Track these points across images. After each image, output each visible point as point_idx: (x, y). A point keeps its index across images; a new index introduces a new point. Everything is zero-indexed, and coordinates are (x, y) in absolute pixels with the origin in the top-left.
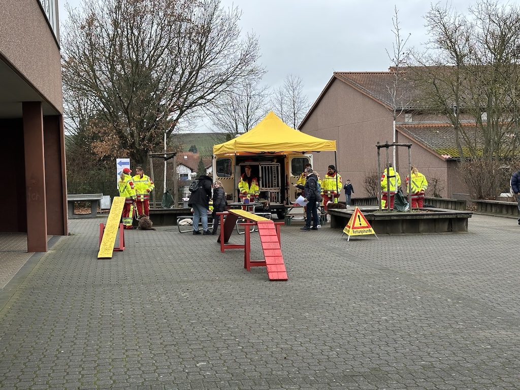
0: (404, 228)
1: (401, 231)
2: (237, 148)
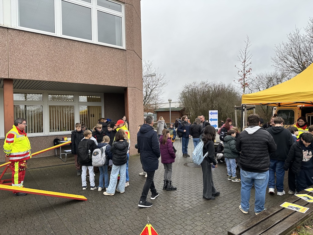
2: (243, 101)
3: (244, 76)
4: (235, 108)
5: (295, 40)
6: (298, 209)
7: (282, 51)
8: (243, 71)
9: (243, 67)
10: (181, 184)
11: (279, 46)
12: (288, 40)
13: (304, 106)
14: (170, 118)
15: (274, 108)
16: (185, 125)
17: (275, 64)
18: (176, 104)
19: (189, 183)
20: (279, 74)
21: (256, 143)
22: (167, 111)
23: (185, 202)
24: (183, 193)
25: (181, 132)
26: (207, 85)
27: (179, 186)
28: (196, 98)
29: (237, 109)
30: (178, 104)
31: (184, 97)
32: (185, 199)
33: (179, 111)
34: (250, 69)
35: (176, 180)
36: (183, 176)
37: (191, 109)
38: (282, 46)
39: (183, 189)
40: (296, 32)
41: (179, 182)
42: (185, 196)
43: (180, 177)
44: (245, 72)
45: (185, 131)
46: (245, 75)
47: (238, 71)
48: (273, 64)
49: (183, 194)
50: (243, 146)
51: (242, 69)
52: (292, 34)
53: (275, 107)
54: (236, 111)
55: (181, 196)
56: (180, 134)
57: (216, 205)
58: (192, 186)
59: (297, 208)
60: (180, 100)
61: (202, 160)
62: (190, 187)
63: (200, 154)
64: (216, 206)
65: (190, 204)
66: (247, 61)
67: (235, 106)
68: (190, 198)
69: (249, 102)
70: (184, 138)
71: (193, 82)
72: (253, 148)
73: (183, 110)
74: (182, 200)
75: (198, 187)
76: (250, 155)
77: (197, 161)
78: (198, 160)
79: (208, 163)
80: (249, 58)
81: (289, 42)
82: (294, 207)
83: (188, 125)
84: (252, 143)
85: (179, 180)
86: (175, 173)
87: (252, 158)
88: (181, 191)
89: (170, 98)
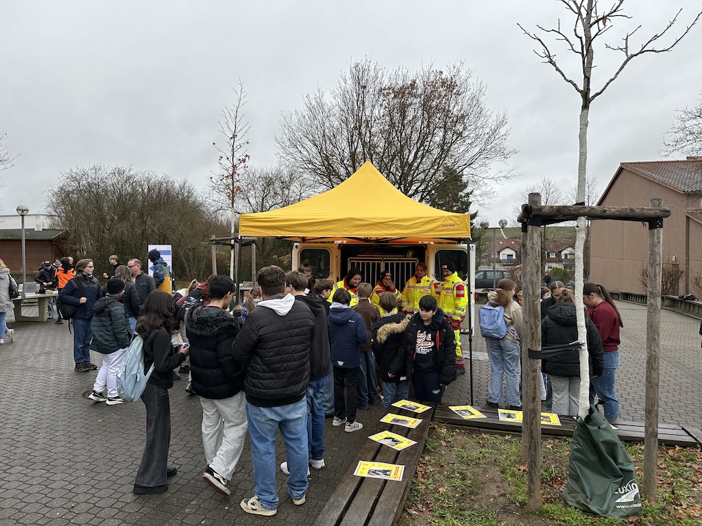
2: (243, 229)
3: (234, 170)
4: (213, 241)
5: (317, 109)
6: (387, 473)
7: (294, 127)
8: (231, 158)
9: (230, 149)
10: (83, 458)
11: (288, 115)
12: (306, 107)
13: (345, 242)
14: (21, 259)
15: (296, 244)
16: (85, 285)
17: (281, 151)
18: (39, 222)
19: (109, 450)
20: (285, 172)
21: (297, 335)
22: (12, 238)
23: (102, 514)
24: (93, 487)
25: (69, 304)
26: (129, 178)
27: (78, 466)
28: (100, 209)
29: (217, 243)
30: (45, 220)
31: (63, 202)
32: (101, 504)
33: (51, 241)
34: (246, 156)
35: (63, 449)
36: (87, 431)
37: (85, 236)
38: (294, 117)
39: (92, 474)
40: (318, 95)
41: (76, 453)
42: (102, 493)
43: (75, 436)
44: (236, 162)
45: (83, 300)
46: (234, 166)
47: (219, 158)
48: (279, 151)
49: (93, 491)
50: (269, 347)
51: (229, 154)
52: (312, 96)
53: (296, 242)
54: (214, 247)
55: (88, 496)
56: (69, 309)
57: (193, 500)
58: (118, 458)
59: (385, 472)
60: (50, 209)
61: (143, 385)
62: (111, 463)
63: (134, 372)
64: (193, 503)
65: (121, 515)
66: (239, 135)
67: (214, 237)
68: (117, 496)
69: (256, 232)
70: (80, 322)
71: (92, 167)
72: (292, 347)
73: (62, 239)
74: (95, 510)
75: (134, 455)
76: (285, 365)
77: (130, 390)
78: (130, 387)
79: (158, 392)
80: (244, 130)
81: (306, 113)
82: (380, 471)
83: (91, 285)
84: (289, 336)
85: (76, 447)
86: (57, 428)
87: (289, 373)
88: (85, 480)
89: (24, 205)
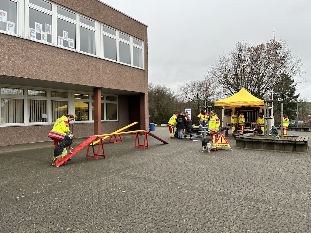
0: (265, 146)
1: (263, 148)
13: (237, 107)
15: (223, 108)
69: (218, 105)
